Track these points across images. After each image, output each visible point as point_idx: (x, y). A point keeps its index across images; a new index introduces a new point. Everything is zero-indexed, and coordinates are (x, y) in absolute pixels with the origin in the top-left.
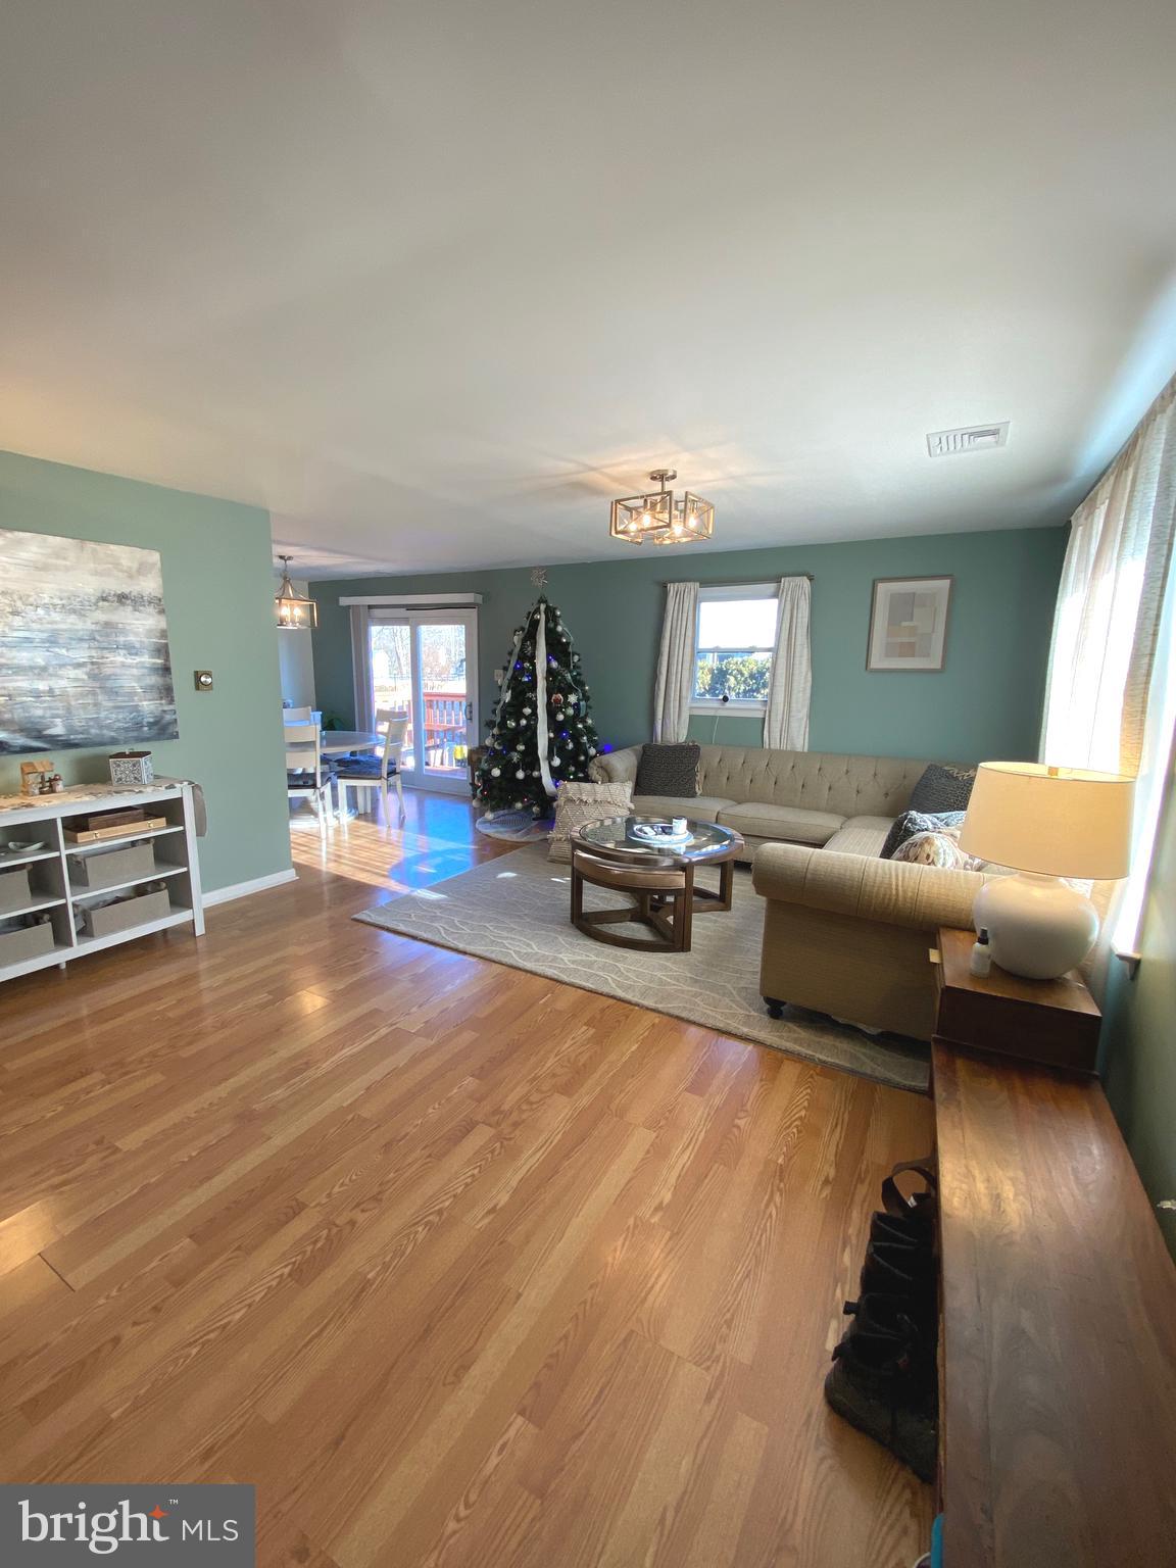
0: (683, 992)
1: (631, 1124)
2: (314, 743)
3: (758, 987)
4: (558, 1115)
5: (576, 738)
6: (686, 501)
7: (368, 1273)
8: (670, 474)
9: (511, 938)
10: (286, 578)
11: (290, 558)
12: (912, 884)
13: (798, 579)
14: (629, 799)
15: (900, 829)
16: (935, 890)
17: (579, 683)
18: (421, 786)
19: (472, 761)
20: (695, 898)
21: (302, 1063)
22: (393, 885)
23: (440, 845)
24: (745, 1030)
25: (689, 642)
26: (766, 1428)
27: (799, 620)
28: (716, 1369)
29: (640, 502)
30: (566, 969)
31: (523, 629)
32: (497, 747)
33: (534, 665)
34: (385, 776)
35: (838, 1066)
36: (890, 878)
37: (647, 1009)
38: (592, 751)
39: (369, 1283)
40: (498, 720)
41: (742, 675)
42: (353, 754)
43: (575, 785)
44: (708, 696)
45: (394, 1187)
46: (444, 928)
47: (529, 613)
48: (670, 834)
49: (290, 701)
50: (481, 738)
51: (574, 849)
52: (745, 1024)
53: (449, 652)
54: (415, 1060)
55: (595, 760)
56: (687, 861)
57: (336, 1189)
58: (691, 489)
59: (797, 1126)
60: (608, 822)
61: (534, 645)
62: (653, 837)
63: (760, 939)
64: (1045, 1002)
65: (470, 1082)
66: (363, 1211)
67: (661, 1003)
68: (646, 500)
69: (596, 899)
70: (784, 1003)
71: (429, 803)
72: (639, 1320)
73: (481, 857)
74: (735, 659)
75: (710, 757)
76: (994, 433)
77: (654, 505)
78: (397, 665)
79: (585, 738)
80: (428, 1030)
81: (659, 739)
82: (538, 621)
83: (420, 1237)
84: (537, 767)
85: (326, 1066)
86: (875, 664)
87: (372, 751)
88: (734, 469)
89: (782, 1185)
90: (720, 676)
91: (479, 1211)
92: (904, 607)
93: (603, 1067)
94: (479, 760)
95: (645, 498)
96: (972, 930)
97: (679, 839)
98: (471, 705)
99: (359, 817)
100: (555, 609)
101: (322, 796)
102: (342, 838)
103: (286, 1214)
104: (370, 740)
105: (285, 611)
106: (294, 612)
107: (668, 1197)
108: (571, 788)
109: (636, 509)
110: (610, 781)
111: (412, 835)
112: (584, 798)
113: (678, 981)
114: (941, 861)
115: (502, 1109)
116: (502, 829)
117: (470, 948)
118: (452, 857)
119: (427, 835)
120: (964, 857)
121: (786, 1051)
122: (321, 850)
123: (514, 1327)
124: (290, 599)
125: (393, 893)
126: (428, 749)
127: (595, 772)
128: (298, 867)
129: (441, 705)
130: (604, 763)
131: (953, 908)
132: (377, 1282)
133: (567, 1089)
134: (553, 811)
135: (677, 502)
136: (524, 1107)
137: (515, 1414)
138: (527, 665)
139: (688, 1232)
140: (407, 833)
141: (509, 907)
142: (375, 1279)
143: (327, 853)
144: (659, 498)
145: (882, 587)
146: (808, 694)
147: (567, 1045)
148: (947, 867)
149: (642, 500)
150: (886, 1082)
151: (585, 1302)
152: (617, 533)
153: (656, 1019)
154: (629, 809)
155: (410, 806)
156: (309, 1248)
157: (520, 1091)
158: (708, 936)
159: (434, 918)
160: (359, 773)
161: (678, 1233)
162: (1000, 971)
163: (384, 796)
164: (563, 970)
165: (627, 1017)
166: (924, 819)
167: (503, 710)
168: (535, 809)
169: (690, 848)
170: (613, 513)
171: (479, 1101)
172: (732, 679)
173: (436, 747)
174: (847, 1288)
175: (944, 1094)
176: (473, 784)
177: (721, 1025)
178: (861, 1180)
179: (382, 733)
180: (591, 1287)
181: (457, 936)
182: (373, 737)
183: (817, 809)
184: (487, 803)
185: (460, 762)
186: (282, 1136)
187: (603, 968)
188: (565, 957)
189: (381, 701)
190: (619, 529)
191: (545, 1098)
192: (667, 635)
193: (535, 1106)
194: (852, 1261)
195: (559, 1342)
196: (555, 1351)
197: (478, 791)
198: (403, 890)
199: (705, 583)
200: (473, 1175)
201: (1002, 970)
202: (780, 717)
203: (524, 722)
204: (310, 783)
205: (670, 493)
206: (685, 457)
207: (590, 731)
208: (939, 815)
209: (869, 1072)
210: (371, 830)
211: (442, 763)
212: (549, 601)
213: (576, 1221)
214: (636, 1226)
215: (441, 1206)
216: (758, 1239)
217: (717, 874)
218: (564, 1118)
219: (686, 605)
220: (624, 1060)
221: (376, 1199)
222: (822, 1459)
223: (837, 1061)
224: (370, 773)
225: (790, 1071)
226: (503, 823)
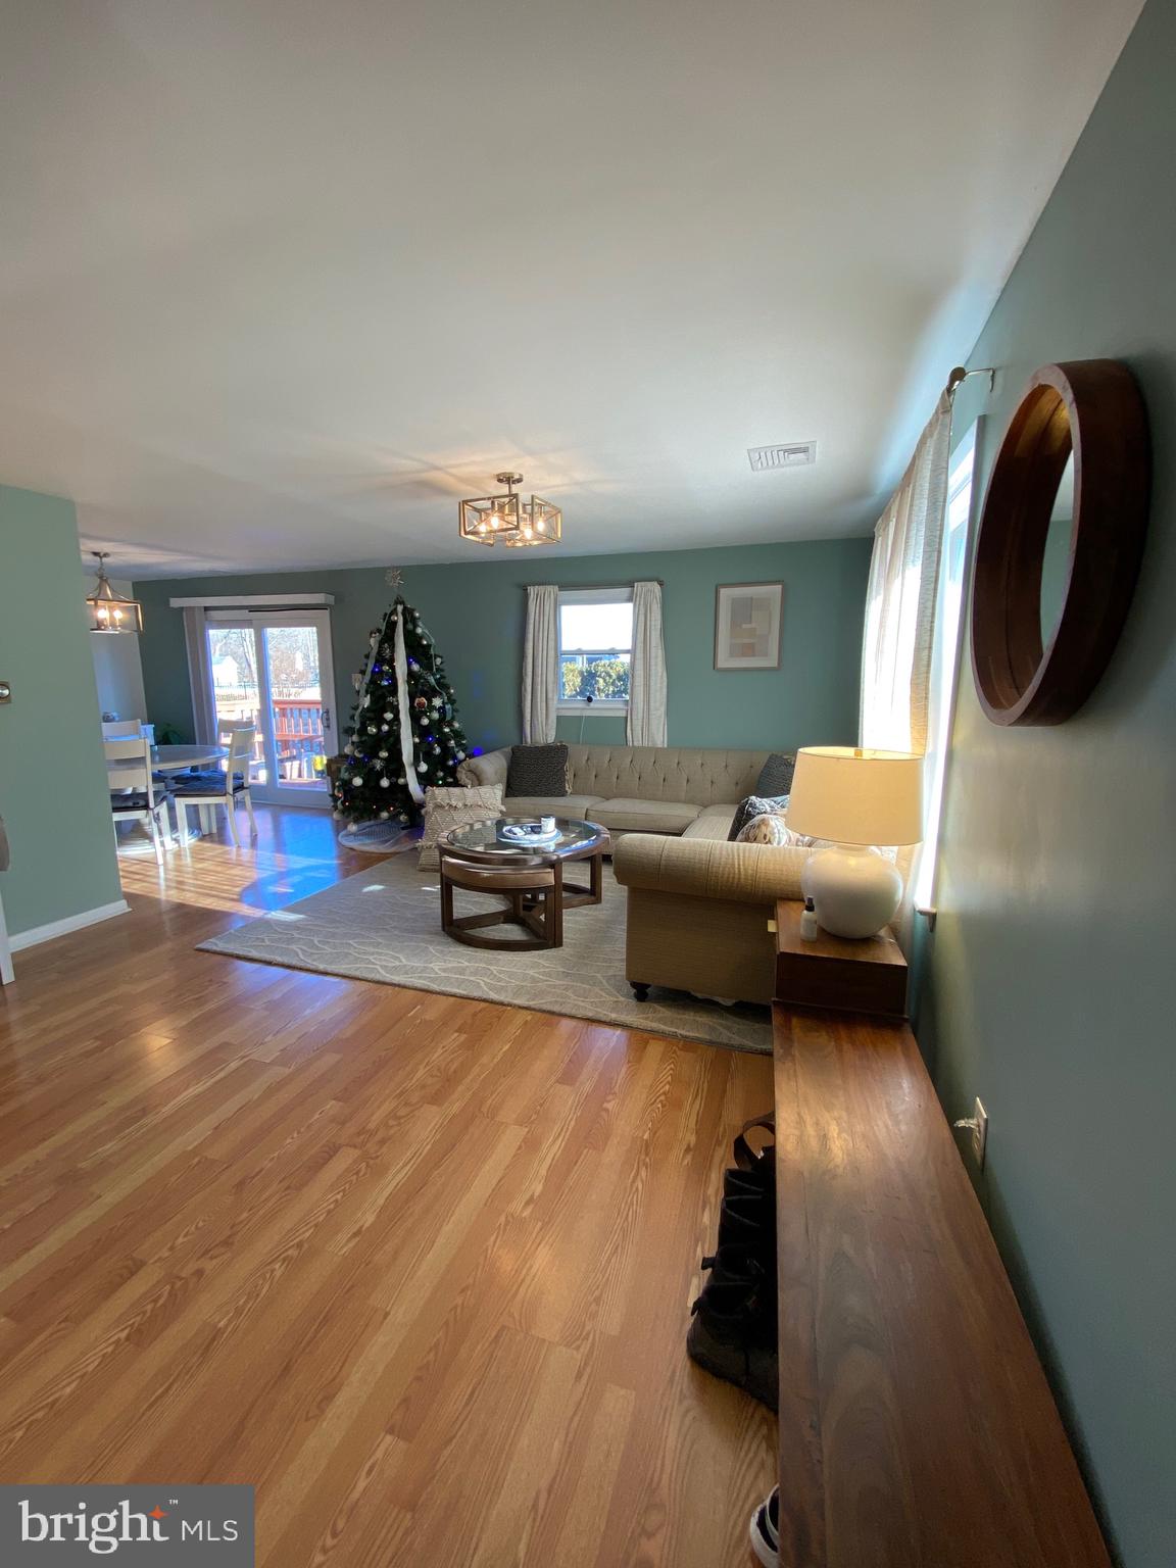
0: (555, 986)
1: (502, 1123)
2: (143, 759)
3: (624, 973)
4: (427, 1126)
5: (443, 743)
6: (532, 504)
7: (219, 1321)
8: (516, 477)
9: (378, 953)
10: (103, 577)
11: (106, 555)
12: (751, 862)
13: (649, 584)
14: (500, 801)
15: (743, 813)
16: (771, 867)
17: (443, 686)
18: (277, 801)
19: (331, 770)
20: (564, 894)
21: (140, 1109)
22: (245, 910)
23: (298, 862)
24: (614, 1016)
25: (552, 644)
26: (634, 1393)
27: (653, 623)
28: (585, 1347)
29: (488, 504)
30: (437, 979)
31: (379, 631)
32: (357, 755)
33: (393, 668)
34: (231, 791)
35: (698, 1039)
36: (733, 859)
37: (520, 1007)
38: (461, 755)
39: (217, 1333)
40: (357, 726)
41: (610, 676)
42: (194, 769)
43: (444, 790)
44: (579, 698)
45: (247, 1227)
46: (301, 949)
47: (386, 614)
48: (539, 833)
49: (115, 714)
50: (341, 747)
51: (441, 855)
52: (613, 1010)
53: (306, 657)
54: (271, 1091)
55: (464, 764)
56: (555, 857)
57: (180, 1240)
58: (538, 493)
59: (661, 1101)
60: (477, 826)
61: (392, 647)
62: (521, 836)
63: (624, 927)
64: (863, 958)
65: (332, 1107)
66: (211, 1258)
67: (533, 1000)
68: (493, 503)
69: (467, 904)
70: (649, 986)
71: (286, 819)
72: (511, 1315)
73: (346, 872)
74: (603, 662)
75: (578, 756)
76: (805, 450)
77: (502, 507)
78: (247, 671)
79: (452, 742)
80: (285, 1058)
81: (529, 740)
82: (395, 623)
83: (278, 1274)
84: (402, 773)
85: (167, 1110)
86: (721, 664)
87: (216, 764)
88: (579, 476)
89: (648, 1160)
90: (589, 678)
91: (343, 1237)
92: (742, 611)
93: (476, 1070)
94: (339, 770)
95: (492, 499)
96: (802, 900)
97: (549, 837)
98: (327, 712)
99: (203, 838)
100: (414, 610)
101: (157, 818)
102: (183, 862)
103: (121, 1276)
104: (214, 753)
105: (103, 614)
106: (113, 615)
107: (538, 1188)
108: (440, 793)
109: (484, 510)
110: (480, 785)
111: (266, 854)
112: (454, 803)
113: (550, 977)
114: (777, 840)
115: (368, 1128)
116: (368, 841)
117: (330, 968)
118: (312, 874)
119: (285, 853)
120: (795, 836)
121: (652, 1031)
122: (158, 877)
123: (380, 1350)
124: (109, 600)
125: (244, 917)
126: (282, 761)
127: (464, 777)
128: (131, 898)
129: (296, 713)
130: (473, 766)
131: (787, 881)
132: (229, 1329)
133: (437, 1098)
134: (422, 817)
135: (524, 505)
136: (391, 1122)
137: (383, 1434)
138: (386, 668)
139: (558, 1220)
140: (259, 852)
141: (375, 922)
142: (227, 1326)
143: (166, 880)
144: (507, 500)
145: (723, 592)
146: (665, 690)
147: (436, 1056)
148: (781, 845)
149: (490, 502)
150: (741, 1049)
151: (456, 1307)
152: (466, 533)
153: (528, 1016)
154: (501, 812)
155: (264, 822)
156: (149, 1307)
157: (388, 1107)
158: (580, 930)
159: (291, 940)
160: (199, 790)
161: (548, 1223)
162: (827, 935)
163: (230, 814)
164: (432, 980)
165: (500, 1018)
166: (762, 803)
167: (362, 716)
168: (403, 818)
169: (559, 846)
170: (461, 511)
171: (343, 1123)
172: (601, 681)
173: (292, 758)
174: (706, 1246)
175: (781, 1051)
176: (333, 795)
177: (590, 1014)
178: (719, 1143)
179: (225, 745)
180: (463, 1291)
181: (316, 956)
182: (216, 749)
183: (679, 801)
184: (350, 814)
185: (320, 773)
186: (112, 1194)
187: (475, 973)
188: (436, 966)
189: (224, 712)
190: (468, 530)
191: (413, 1111)
192: (530, 636)
193: (402, 1121)
194: (710, 1219)
195: (428, 1353)
196: (425, 1361)
197: (339, 802)
198: (258, 913)
199: (564, 587)
200: (336, 1201)
201: (829, 934)
202: (640, 715)
203: (385, 728)
204: (142, 803)
205: (516, 496)
206: (529, 461)
207: (457, 735)
208: (775, 799)
209: (725, 1041)
210: (220, 851)
211: (300, 776)
212: (406, 603)
213: (447, 1228)
214: (507, 1222)
215: (300, 1238)
216: (625, 1213)
217: (586, 868)
218: (434, 1127)
219: (547, 608)
220: (496, 1060)
221: (227, 1243)
222: (687, 1411)
223: (697, 1035)
224: (213, 790)
225: (655, 1049)
226: (369, 835)
